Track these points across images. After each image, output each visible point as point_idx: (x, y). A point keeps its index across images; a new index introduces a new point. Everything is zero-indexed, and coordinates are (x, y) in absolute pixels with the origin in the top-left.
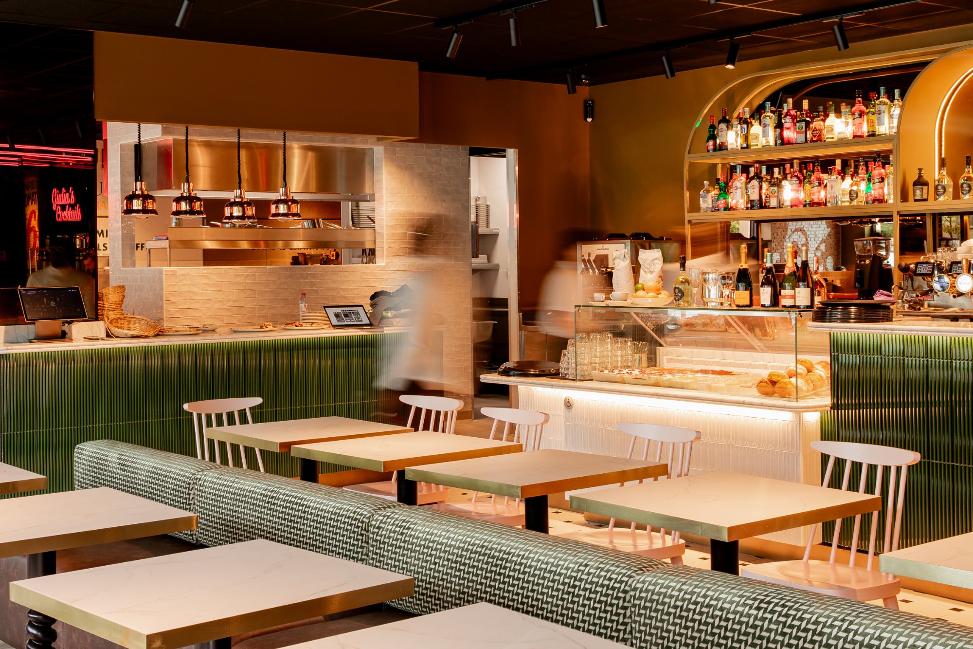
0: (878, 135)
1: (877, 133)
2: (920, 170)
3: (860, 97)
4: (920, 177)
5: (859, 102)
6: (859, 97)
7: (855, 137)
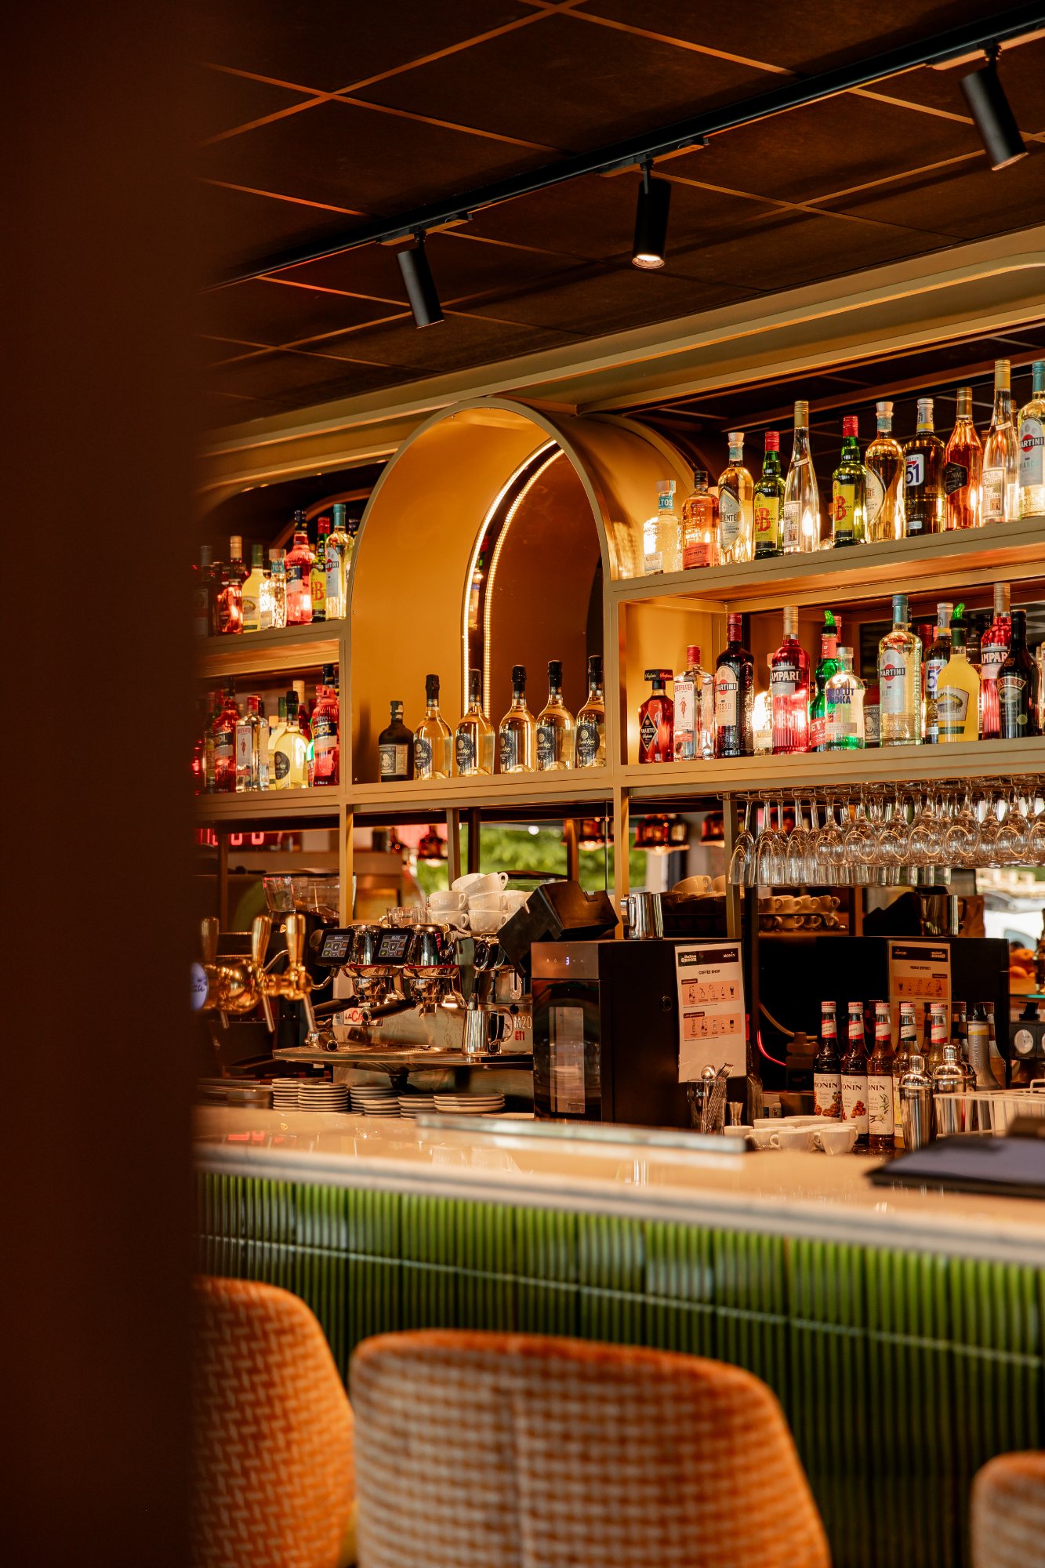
0: (330, 620)
1: (327, 616)
2: (395, 704)
3: (303, 529)
4: (396, 723)
5: (301, 540)
6: (300, 528)
7: (290, 623)
